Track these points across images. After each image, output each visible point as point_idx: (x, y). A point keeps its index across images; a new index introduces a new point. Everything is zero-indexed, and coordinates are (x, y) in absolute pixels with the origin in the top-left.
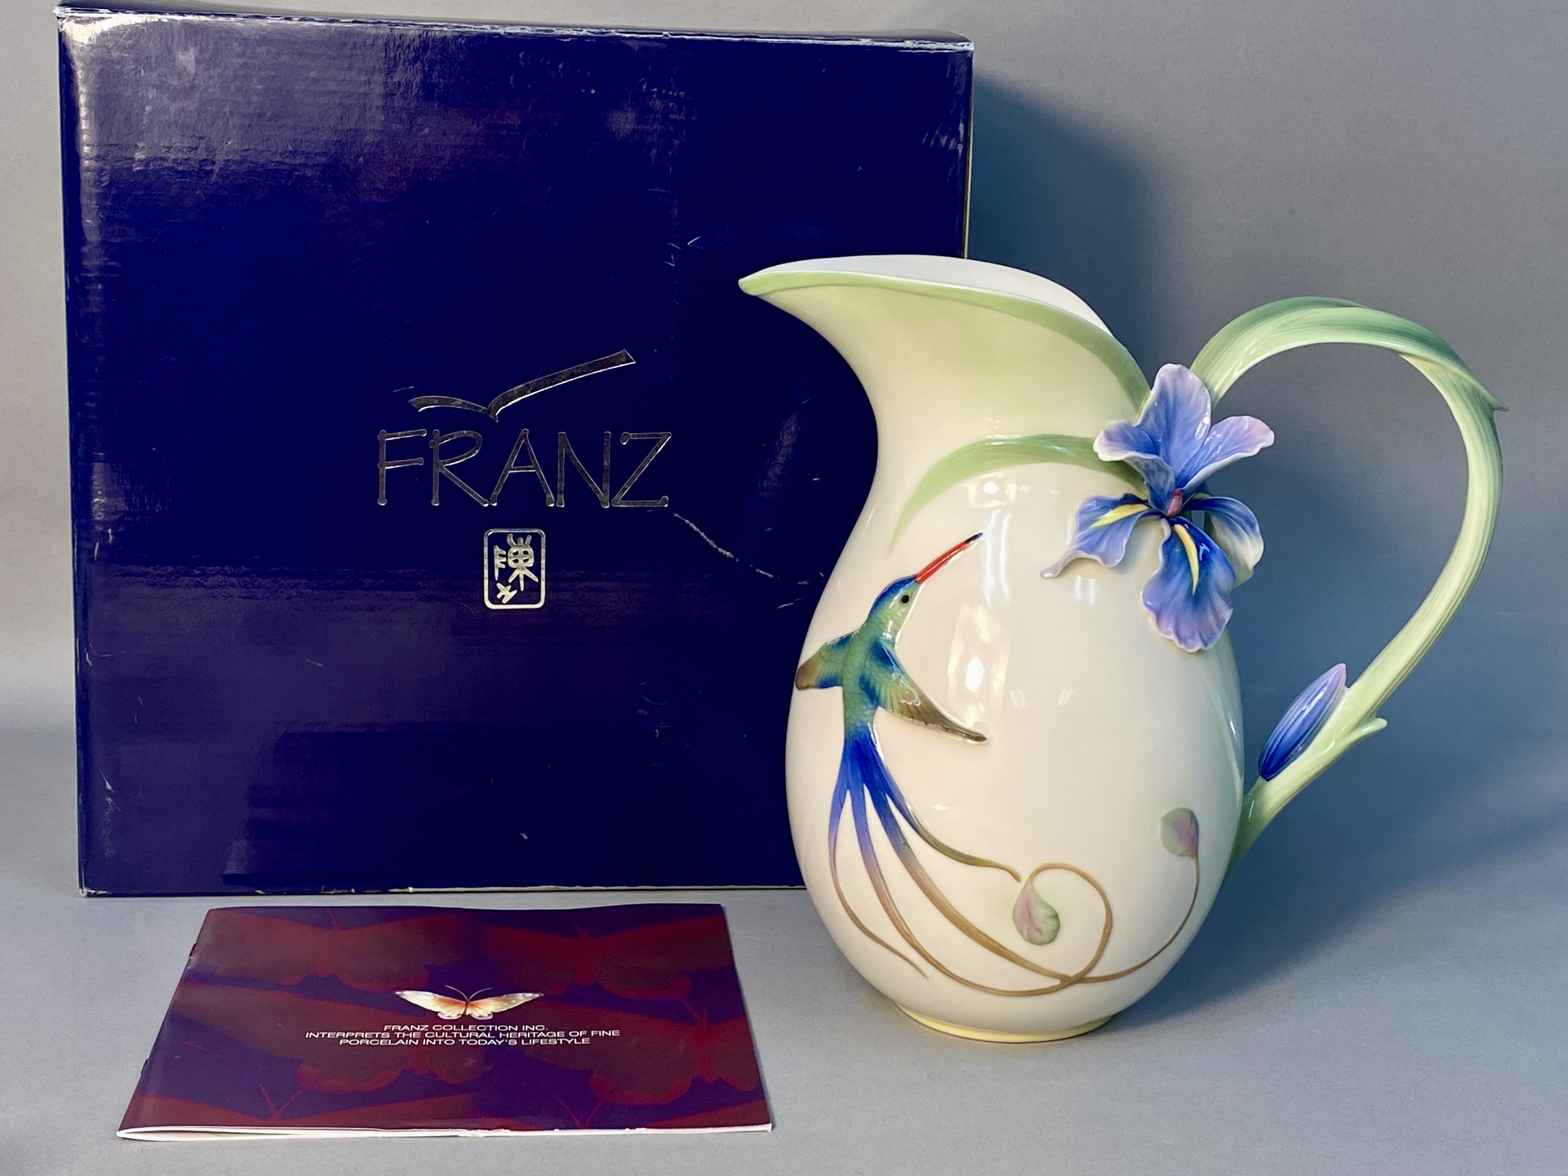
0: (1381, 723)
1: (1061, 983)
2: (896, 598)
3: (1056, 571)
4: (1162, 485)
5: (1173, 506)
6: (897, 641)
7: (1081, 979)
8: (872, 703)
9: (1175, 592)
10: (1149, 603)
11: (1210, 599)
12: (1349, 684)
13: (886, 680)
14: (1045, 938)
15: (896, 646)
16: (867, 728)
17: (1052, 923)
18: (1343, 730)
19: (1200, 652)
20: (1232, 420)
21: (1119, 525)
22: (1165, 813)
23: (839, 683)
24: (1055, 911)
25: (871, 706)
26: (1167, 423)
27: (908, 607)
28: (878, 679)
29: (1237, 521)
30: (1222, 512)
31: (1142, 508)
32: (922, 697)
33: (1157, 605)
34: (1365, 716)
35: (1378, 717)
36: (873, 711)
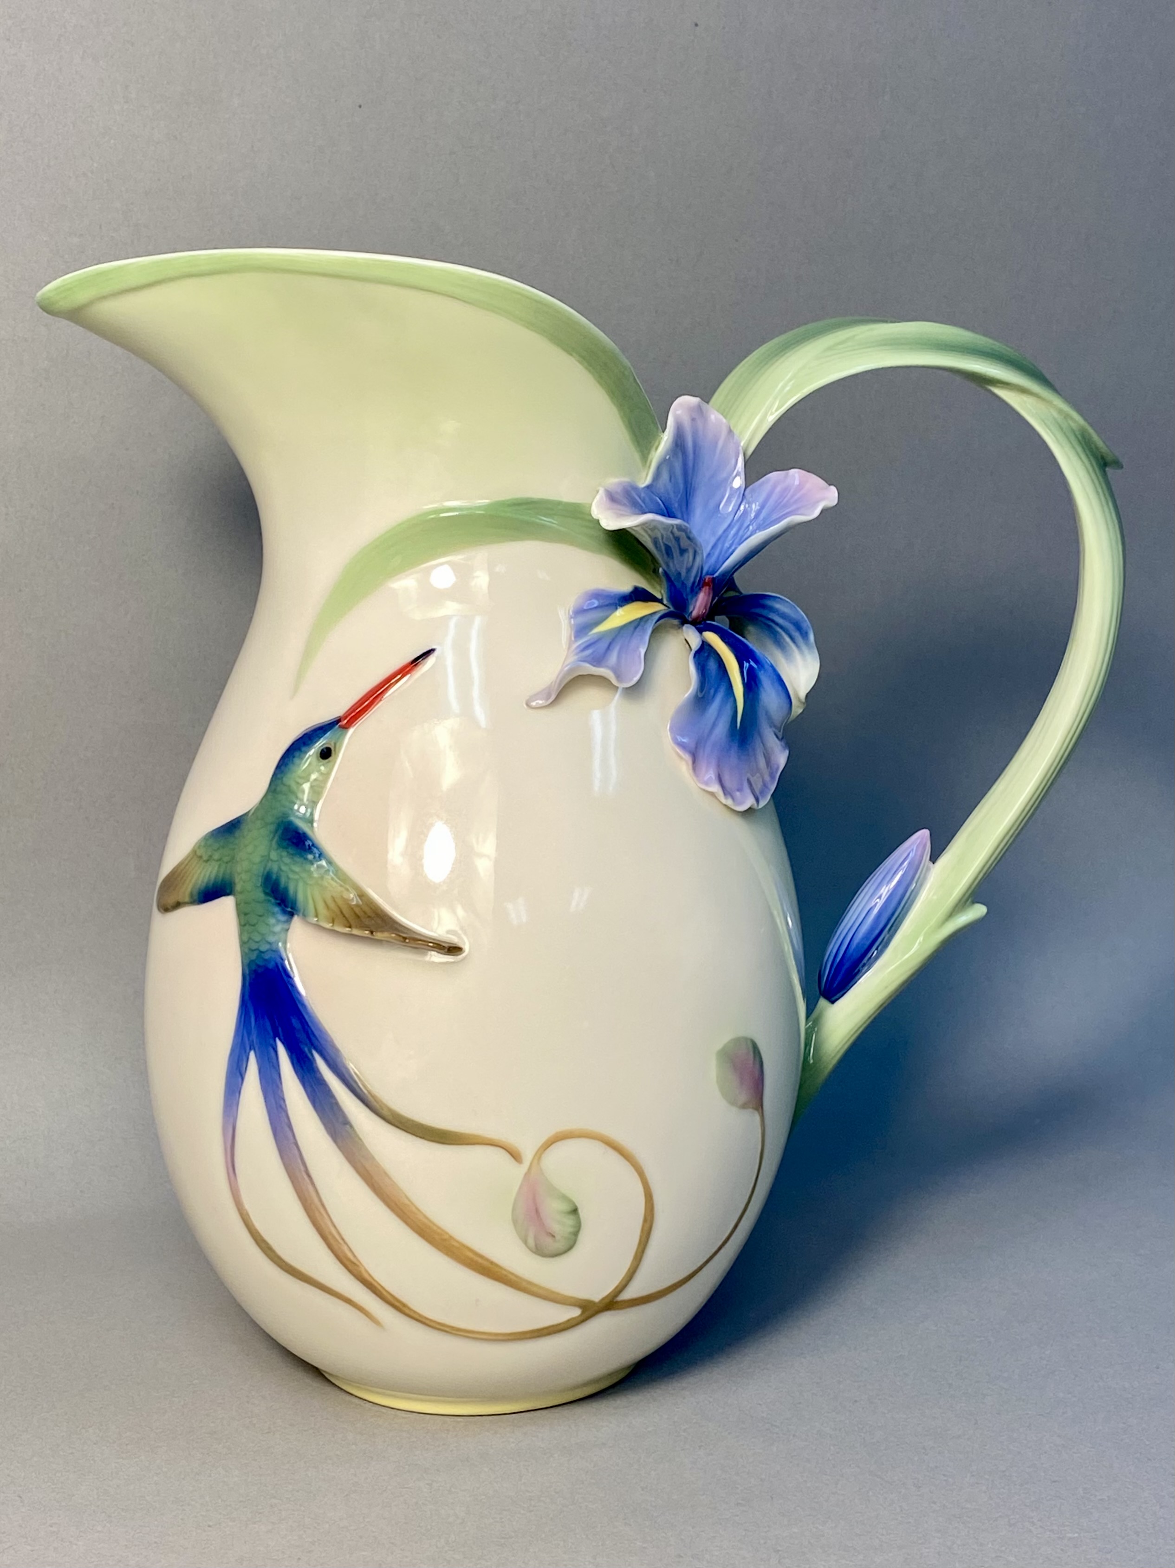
0: (979, 911)
1: (583, 1313)
2: (312, 752)
3: (549, 696)
4: (683, 574)
5: (699, 603)
6: (316, 816)
7: (611, 1304)
8: (284, 912)
9: (714, 725)
10: (679, 738)
11: (760, 734)
12: (934, 858)
13: (304, 875)
14: (560, 1245)
15: (315, 825)
16: (276, 951)
17: (570, 1221)
18: (933, 922)
19: (750, 810)
20: (774, 476)
21: (632, 629)
22: (719, 1046)
23: (228, 891)
24: (573, 1203)
25: (283, 918)
26: (686, 482)
27: (330, 764)
28: (291, 876)
29: (782, 627)
30: (762, 616)
31: (657, 608)
32: (362, 895)
33: (691, 742)
34: (960, 901)
35: (974, 902)
36: (285, 926)
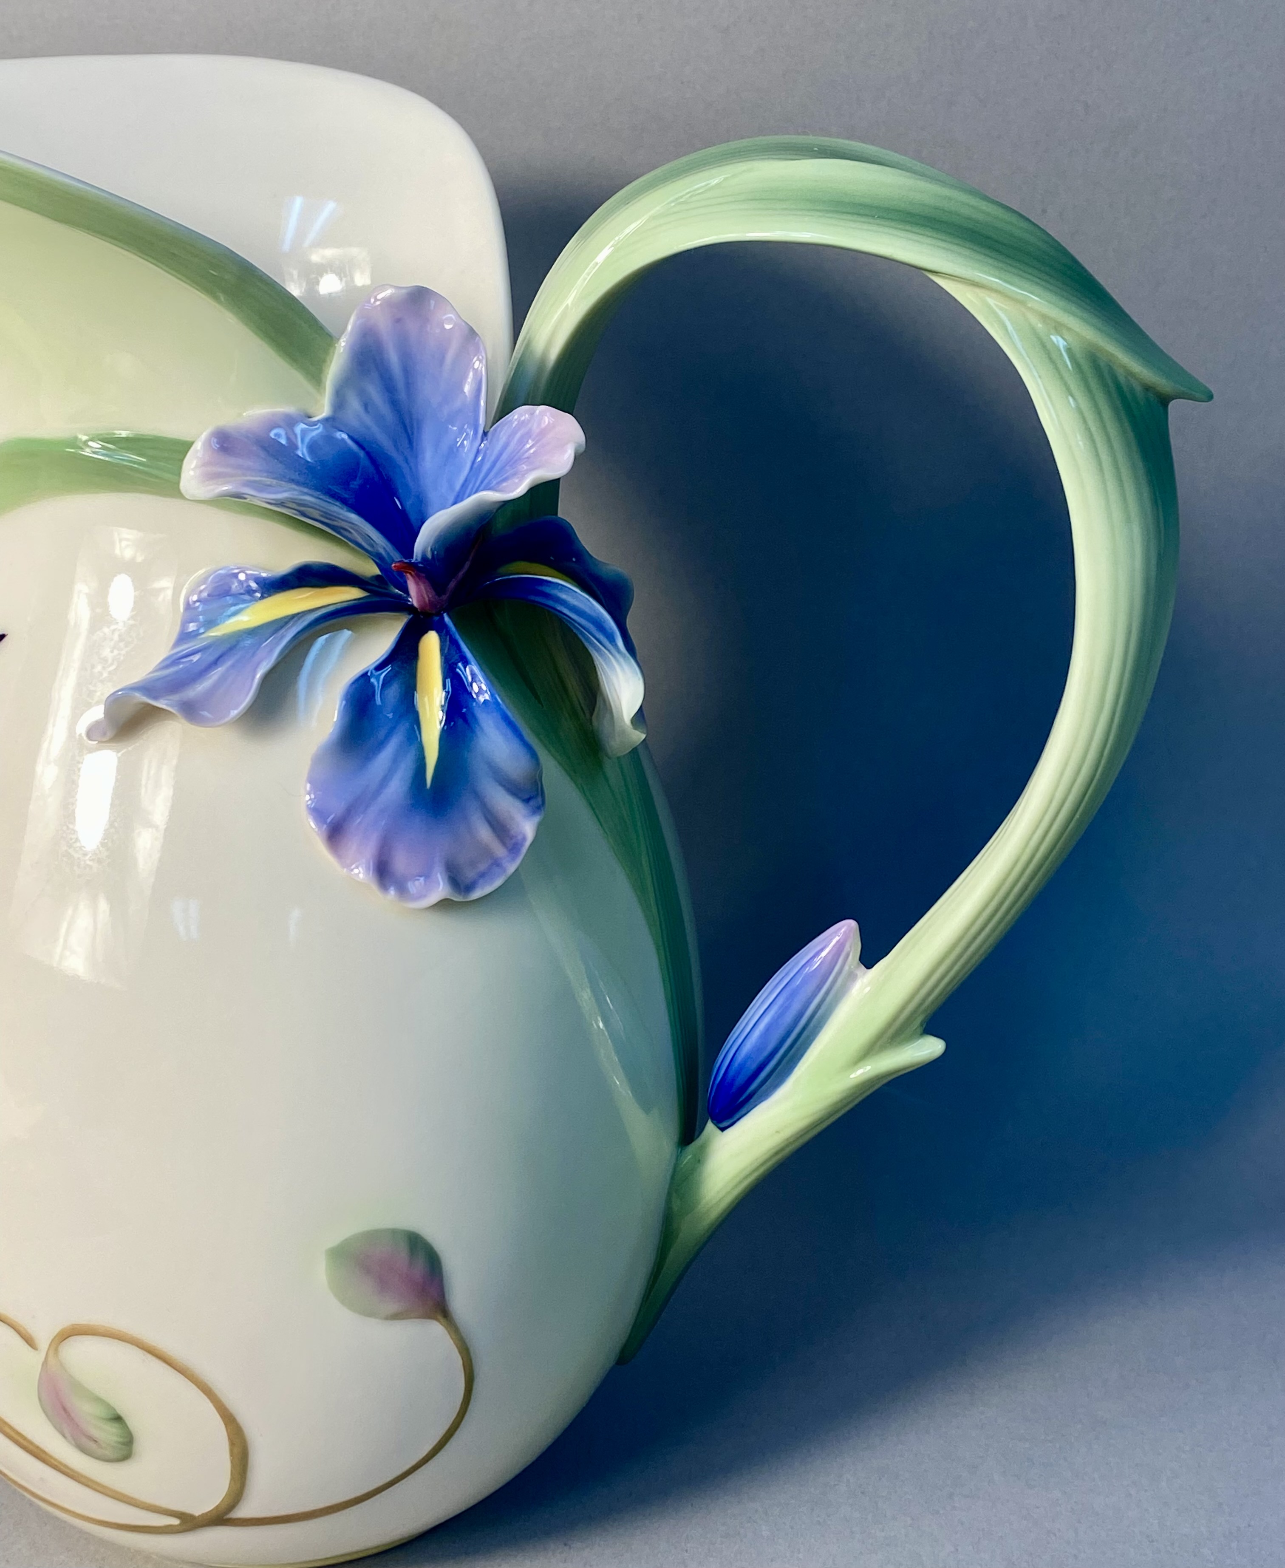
0: (934, 1046)
1: (180, 1524)
7: (223, 1519)
9: (384, 781)
11: (478, 796)
12: (866, 963)
14: (112, 1453)
17: (114, 1429)
22: (335, 1238)
24: (116, 1410)
31: (350, 594)
33: (337, 808)
